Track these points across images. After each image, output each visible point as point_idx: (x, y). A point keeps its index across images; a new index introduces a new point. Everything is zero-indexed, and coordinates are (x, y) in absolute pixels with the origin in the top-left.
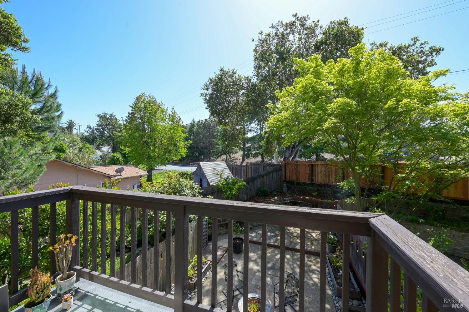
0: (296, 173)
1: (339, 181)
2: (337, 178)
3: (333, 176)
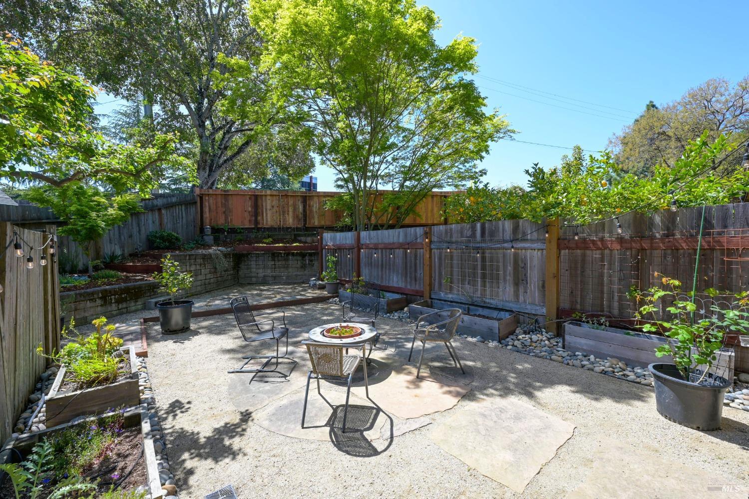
0: (224, 212)
1: (299, 220)
2: (296, 217)
3: (291, 213)
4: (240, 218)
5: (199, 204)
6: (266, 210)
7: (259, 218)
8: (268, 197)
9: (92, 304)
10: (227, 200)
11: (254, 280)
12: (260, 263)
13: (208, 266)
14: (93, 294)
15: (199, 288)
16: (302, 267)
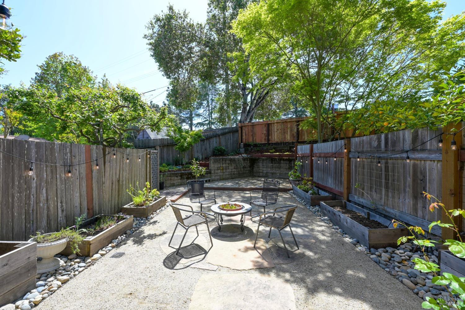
0: (252, 135)
1: (294, 137)
2: (292, 135)
3: (289, 133)
4: (260, 139)
5: (240, 132)
6: (274, 132)
7: (270, 137)
8: (275, 124)
9: (177, 178)
10: (253, 128)
11: (261, 174)
12: (265, 164)
13: (233, 165)
14: (177, 174)
15: (228, 176)
16: (289, 168)
